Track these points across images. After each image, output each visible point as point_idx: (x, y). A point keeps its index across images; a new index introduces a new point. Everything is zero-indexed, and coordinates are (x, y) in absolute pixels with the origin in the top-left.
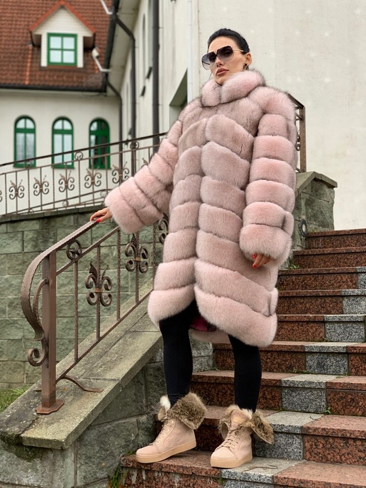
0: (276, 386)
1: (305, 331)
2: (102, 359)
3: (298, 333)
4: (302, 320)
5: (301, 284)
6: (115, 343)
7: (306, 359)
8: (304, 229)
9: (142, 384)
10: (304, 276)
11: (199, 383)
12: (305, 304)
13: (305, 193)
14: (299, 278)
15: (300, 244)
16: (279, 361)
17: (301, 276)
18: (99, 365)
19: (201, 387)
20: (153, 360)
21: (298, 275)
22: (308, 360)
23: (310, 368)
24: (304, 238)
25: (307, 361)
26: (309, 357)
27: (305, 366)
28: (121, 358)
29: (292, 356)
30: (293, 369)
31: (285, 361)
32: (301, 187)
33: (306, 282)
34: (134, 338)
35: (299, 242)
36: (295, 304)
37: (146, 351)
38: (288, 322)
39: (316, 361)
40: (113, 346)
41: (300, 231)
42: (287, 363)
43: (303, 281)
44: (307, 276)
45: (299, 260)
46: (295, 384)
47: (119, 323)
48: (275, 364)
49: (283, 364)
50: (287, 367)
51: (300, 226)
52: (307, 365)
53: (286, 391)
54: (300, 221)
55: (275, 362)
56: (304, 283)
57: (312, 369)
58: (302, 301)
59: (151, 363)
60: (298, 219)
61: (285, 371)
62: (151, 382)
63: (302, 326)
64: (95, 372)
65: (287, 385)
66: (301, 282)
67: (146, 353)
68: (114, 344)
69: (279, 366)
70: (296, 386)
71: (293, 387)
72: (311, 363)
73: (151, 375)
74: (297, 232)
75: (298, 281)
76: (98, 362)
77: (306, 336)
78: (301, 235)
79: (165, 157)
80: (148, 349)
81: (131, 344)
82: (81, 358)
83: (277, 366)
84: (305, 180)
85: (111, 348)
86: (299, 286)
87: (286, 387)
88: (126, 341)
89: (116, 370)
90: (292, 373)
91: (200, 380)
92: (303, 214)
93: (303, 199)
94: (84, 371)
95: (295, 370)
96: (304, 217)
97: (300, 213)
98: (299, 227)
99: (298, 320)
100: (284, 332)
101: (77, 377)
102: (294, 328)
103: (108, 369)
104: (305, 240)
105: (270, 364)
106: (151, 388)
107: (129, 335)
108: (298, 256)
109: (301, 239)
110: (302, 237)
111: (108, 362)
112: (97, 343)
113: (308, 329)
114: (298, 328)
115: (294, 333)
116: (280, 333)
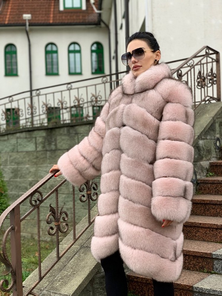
0: (190, 290)
1: (215, 235)
2: (61, 273)
3: (210, 236)
4: (212, 227)
5: (214, 190)
6: (72, 257)
7: (213, 263)
8: (218, 144)
9: (90, 291)
10: (216, 184)
11: (135, 282)
12: (216, 209)
13: (219, 118)
14: (213, 186)
15: (215, 156)
16: (194, 262)
17: (214, 184)
18: (59, 278)
19: (136, 284)
20: (98, 272)
21: (212, 183)
22: (215, 263)
23: (216, 270)
24: (219, 150)
25: (214, 265)
26: (216, 261)
27: (213, 268)
28: (74, 274)
29: (203, 259)
30: (204, 270)
31: (198, 263)
32: (216, 115)
33: (218, 188)
34: (85, 254)
35: (214, 155)
36: (209, 208)
37: (92, 268)
38: (202, 227)
39: (221, 265)
40: (70, 260)
41: (215, 146)
42: (200, 264)
43: (216, 188)
44: (219, 185)
45: (214, 169)
46: (203, 291)
47: (74, 242)
48: (191, 264)
49: (197, 265)
50: (200, 268)
51: (215, 142)
52: (214, 267)
53: (197, 295)
54: (214, 139)
55: (191, 263)
56: (216, 189)
57: (218, 271)
58: (214, 207)
59: (97, 274)
60: (213, 138)
61: (199, 270)
62: (97, 288)
63: (213, 231)
64: (55, 286)
65: (197, 291)
66: (215, 189)
67: (92, 270)
68: (71, 259)
69: (194, 266)
70: (204, 292)
71: (202, 292)
72: (217, 266)
73: (97, 283)
74: (213, 147)
75: (212, 187)
76: (58, 276)
77: (216, 239)
78: (215, 149)
79: (98, 132)
80: (94, 266)
81: (83, 260)
82: (43, 277)
83: (193, 266)
84: (219, 109)
85: (69, 262)
86: (213, 191)
87: (197, 292)
88: (80, 256)
89: (69, 285)
90: (204, 272)
91: (135, 280)
92: (218, 134)
93: (217, 122)
94: (48, 283)
95: (206, 270)
96: (218, 136)
97: (215, 133)
98: (214, 144)
99: (209, 227)
100: (200, 234)
101: (42, 289)
102: (207, 232)
103: (64, 284)
104: (219, 151)
105: (187, 264)
106: (97, 292)
107: (82, 250)
108: (213, 166)
109: (216, 152)
110: (217, 150)
111: (64, 277)
112: (57, 262)
113: (216, 234)
114: (210, 232)
115: (207, 236)
116: (197, 235)
